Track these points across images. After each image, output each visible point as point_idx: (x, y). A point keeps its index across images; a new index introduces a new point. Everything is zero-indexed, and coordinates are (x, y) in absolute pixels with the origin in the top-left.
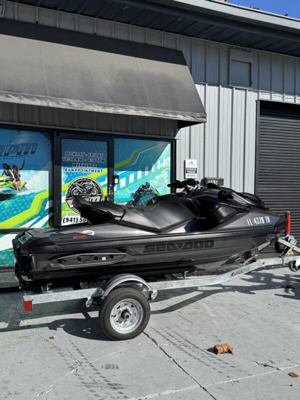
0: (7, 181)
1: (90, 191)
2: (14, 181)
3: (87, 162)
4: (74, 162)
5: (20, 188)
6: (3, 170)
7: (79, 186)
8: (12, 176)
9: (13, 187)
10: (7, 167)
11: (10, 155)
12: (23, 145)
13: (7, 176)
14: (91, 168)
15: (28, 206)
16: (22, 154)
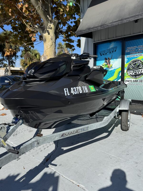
0: (106, 65)
1: (139, 66)
2: (108, 65)
3: (137, 51)
4: (131, 52)
5: (110, 67)
6: (105, 61)
7: (133, 64)
8: (107, 63)
9: (108, 67)
10: (106, 59)
11: (107, 54)
12: (112, 48)
13: (106, 63)
14: (139, 54)
15: (113, 75)
16: (111, 52)
